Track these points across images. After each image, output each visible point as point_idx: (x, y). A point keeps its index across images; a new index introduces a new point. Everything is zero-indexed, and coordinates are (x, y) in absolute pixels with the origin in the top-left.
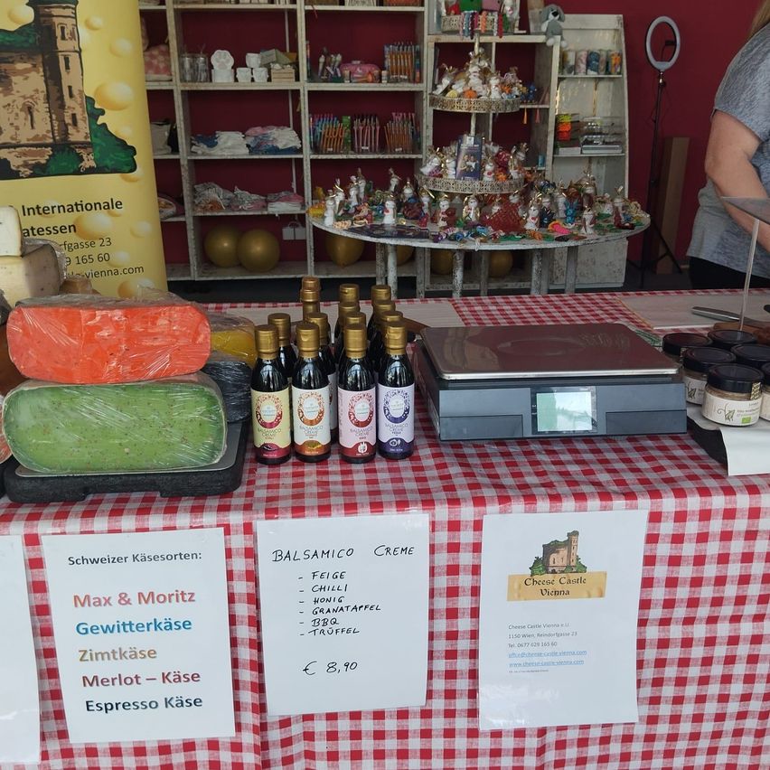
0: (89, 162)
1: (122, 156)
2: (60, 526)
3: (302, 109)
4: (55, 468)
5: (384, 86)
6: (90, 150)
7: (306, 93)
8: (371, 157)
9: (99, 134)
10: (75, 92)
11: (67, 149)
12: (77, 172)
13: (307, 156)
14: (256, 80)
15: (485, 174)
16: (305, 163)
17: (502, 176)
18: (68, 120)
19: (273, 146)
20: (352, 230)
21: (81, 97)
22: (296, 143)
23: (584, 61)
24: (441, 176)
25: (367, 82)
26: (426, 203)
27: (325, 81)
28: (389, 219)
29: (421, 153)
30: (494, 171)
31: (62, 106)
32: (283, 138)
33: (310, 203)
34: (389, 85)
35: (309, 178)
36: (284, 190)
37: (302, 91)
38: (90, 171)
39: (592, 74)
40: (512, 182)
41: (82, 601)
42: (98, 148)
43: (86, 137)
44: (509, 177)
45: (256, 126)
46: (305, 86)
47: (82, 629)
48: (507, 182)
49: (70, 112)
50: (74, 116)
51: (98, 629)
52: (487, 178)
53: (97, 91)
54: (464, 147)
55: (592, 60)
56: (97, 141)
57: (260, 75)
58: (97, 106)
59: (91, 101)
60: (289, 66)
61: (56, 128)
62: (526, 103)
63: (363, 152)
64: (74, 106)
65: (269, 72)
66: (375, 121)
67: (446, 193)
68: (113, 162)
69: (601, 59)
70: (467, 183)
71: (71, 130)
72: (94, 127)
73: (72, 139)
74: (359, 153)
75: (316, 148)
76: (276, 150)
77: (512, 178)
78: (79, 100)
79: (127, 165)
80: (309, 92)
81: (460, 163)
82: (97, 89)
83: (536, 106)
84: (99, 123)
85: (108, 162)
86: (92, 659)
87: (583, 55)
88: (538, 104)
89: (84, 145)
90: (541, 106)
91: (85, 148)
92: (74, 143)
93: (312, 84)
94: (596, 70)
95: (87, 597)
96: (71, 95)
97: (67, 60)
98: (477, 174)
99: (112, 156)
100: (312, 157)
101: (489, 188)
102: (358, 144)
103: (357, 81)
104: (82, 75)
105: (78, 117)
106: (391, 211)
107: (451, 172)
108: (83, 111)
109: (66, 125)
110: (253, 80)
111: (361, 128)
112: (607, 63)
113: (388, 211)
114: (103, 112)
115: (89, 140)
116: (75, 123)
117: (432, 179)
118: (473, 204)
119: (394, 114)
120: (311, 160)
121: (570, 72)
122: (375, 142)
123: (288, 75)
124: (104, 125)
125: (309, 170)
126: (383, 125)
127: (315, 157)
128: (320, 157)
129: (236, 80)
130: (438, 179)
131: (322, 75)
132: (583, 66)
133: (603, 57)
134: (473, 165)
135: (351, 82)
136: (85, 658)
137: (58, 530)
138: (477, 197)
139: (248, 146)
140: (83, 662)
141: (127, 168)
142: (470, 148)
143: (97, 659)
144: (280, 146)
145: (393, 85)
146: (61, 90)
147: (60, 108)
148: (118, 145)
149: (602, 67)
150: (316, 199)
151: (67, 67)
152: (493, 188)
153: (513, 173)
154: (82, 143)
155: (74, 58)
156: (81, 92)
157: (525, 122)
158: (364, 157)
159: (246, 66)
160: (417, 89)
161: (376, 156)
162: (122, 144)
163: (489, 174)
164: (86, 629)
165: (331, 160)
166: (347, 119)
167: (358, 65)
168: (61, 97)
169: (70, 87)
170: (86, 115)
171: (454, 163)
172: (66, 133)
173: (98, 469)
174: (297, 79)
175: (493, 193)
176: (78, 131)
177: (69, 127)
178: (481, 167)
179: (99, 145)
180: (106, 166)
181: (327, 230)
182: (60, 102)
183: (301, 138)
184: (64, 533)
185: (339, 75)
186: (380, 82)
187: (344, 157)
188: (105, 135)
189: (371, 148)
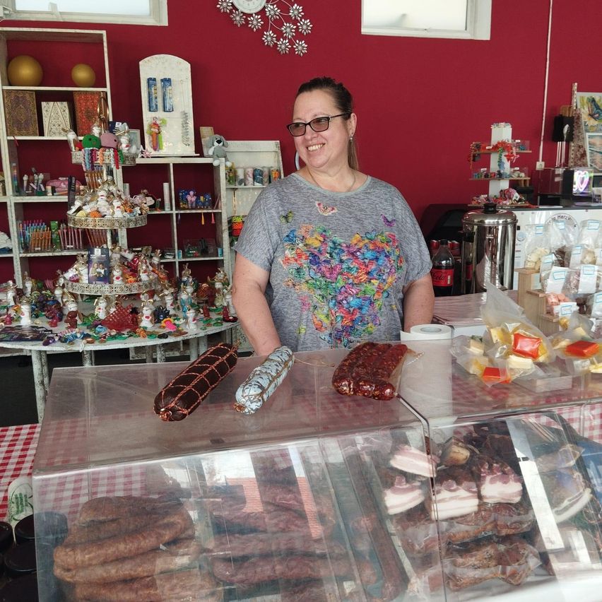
3: (10, 218)
7: (13, 205)
8: (74, 253)
13: (17, 255)
15: (114, 278)
16: (15, 260)
17: (131, 279)
22: (6, 244)
23: (251, 175)
24: (77, 281)
27: (30, 195)
28: (25, 321)
30: (121, 276)
35: (19, 273)
37: (8, 203)
39: (258, 185)
44: (137, 280)
46: (11, 199)
52: (116, 282)
54: (94, 257)
55: (257, 175)
62: (203, 209)
63: (68, 250)
69: (264, 174)
70: (99, 286)
74: (64, 251)
75: (24, 248)
77: (140, 280)
80: (16, 203)
83: (210, 211)
87: (250, 171)
88: (213, 209)
90: (215, 211)
93: (18, 198)
94: (261, 182)
98: (107, 278)
100: (22, 255)
101: (118, 290)
102: (64, 243)
103: (59, 194)
106: (27, 314)
112: (270, 177)
113: (24, 314)
118: (102, 305)
120: (21, 258)
121: (240, 184)
122: (79, 242)
125: (18, 267)
127: (24, 255)
128: (30, 254)
130: (74, 283)
131: (28, 190)
132: (251, 179)
133: (266, 172)
134: (102, 271)
135: (53, 195)
138: (107, 298)
142: (99, 258)
149: (266, 179)
152: (122, 290)
157: (203, 223)
158: (69, 253)
163: (118, 278)
165: (38, 257)
166: (54, 224)
167: (62, 181)
171: (86, 270)
174: (4, 193)
175: (123, 293)
178: (110, 273)
183: (11, 241)
185: (43, 190)
187: (51, 254)
189: (76, 246)
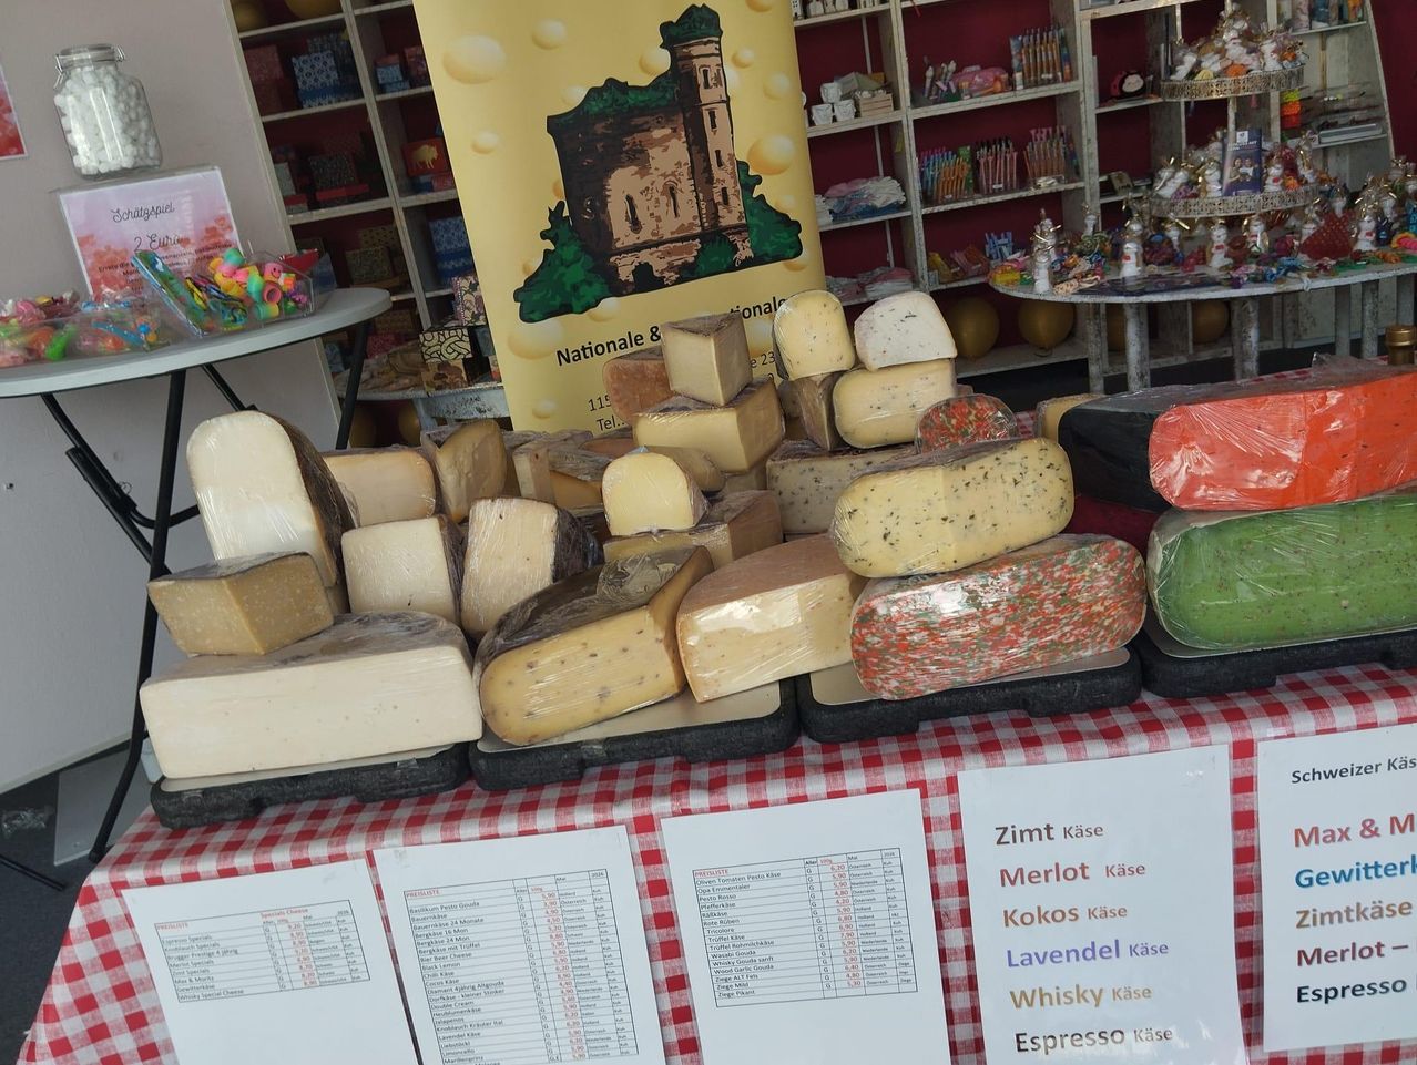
0: (745, 252)
1: (784, 236)
2: (1284, 725)
3: (907, 146)
4: (1229, 641)
5: (1022, 94)
6: (745, 234)
7: (911, 123)
8: (1009, 197)
9: (756, 211)
10: (725, 158)
11: (718, 238)
12: (732, 268)
13: (917, 211)
14: (840, 118)
15: (1269, 181)
16: (915, 221)
17: (1292, 181)
18: (718, 198)
19: (868, 206)
20: (1082, 292)
21: (732, 164)
22: (899, 197)
24: (1196, 196)
25: (994, 93)
26: (1175, 239)
27: (936, 102)
28: (1130, 269)
29: (1081, 179)
30: (1282, 176)
31: (710, 180)
32: (882, 191)
33: (926, 277)
34: (1028, 91)
35: (923, 242)
36: (879, 266)
37: (904, 122)
38: (747, 263)
40: (1308, 188)
41: (1307, 836)
42: (755, 231)
43: (740, 219)
44: (1301, 181)
45: (837, 183)
46: (908, 115)
47: (1304, 880)
48: (1302, 189)
49: (720, 187)
50: (724, 190)
51: (1328, 876)
52: (1272, 187)
53: (751, 152)
54: (1231, 148)
56: (754, 221)
57: (845, 110)
58: (751, 173)
59: (743, 167)
60: (881, 91)
61: (704, 211)
63: (995, 193)
64: (724, 177)
65: (857, 105)
66: (1007, 146)
67: (1221, 218)
68: (774, 247)
70: (1243, 198)
71: (722, 211)
72: (749, 202)
73: (724, 222)
74: (989, 195)
75: (927, 199)
76: (873, 211)
77: (1307, 182)
78: (729, 168)
79: (791, 248)
80: (915, 121)
81: (1228, 170)
82: (751, 149)
84: (755, 195)
85: (769, 249)
86: (1315, 924)
89: (738, 229)
91: (739, 233)
92: (727, 228)
93: (919, 110)
95: (1315, 830)
96: (720, 164)
97: (712, 115)
98: (1258, 183)
99: (772, 238)
100: (924, 211)
101: (1276, 201)
102: (987, 180)
103: (979, 94)
104: (732, 133)
105: (730, 191)
106: (1133, 259)
107: (1215, 189)
108: (735, 183)
109: (716, 205)
110: (834, 119)
111: (991, 159)
113: (1128, 258)
114: (758, 180)
115: (744, 221)
116: (726, 201)
117: (1182, 202)
118: (1257, 228)
119: (1033, 132)
120: (924, 216)
122: (1012, 177)
123: (882, 104)
124: (761, 197)
125: (922, 231)
126: (1020, 148)
127: (928, 210)
128: (937, 209)
129: (812, 123)
130: (1193, 201)
131: (930, 95)
134: (1250, 171)
135: (972, 97)
136: (1305, 923)
137: (1281, 731)
138: (1263, 216)
139: (831, 212)
140: (1301, 929)
141: (791, 253)
142: (1242, 148)
143: (1322, 923)
144: (878, 204)
145: (1033, 90)
146: (707, 159)
147: (707, 182)
148: (779, 222)
150: (933, 270)
151: (714, 125)
152: (1282, 200)
153: (1305, 172)
154: (735, 227)
155: (721, 110)
156: (732, 156)
158: (998, 199)
159: (821, 102)
160: (1069, 90)
161: (1016, 195)
162: (784, 218)
163: (1275, 180)
164: (1310, 879)
165: (952, 211)
166: (965, 151)
167: (976, 72)
168: (708, 169)
169: (718, 152)
170: (739, 187)
171: (1217, 174)
172: (716, 216)
173: (1297, 636)
174: (896, 106)
175: (1284, 207)
176: (730, 212)
177: (720, 207)
178: (1261, 173)
179: (758, 226)
180: (767, 255)
181: (1042, 298)
182: (707, 175)
183: (904, 187)
184: (1292, 735)
185: (954, 91)
186: (1014, 89)
187: (971, 203)
188: (764, 210)
189: (1005, 186)
